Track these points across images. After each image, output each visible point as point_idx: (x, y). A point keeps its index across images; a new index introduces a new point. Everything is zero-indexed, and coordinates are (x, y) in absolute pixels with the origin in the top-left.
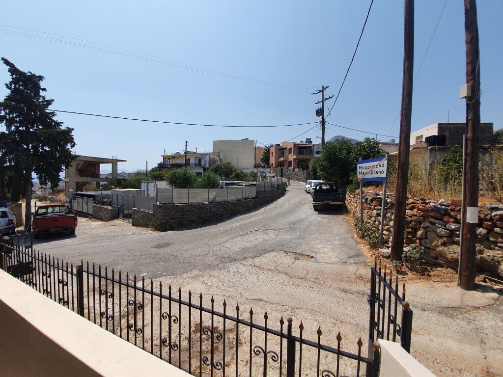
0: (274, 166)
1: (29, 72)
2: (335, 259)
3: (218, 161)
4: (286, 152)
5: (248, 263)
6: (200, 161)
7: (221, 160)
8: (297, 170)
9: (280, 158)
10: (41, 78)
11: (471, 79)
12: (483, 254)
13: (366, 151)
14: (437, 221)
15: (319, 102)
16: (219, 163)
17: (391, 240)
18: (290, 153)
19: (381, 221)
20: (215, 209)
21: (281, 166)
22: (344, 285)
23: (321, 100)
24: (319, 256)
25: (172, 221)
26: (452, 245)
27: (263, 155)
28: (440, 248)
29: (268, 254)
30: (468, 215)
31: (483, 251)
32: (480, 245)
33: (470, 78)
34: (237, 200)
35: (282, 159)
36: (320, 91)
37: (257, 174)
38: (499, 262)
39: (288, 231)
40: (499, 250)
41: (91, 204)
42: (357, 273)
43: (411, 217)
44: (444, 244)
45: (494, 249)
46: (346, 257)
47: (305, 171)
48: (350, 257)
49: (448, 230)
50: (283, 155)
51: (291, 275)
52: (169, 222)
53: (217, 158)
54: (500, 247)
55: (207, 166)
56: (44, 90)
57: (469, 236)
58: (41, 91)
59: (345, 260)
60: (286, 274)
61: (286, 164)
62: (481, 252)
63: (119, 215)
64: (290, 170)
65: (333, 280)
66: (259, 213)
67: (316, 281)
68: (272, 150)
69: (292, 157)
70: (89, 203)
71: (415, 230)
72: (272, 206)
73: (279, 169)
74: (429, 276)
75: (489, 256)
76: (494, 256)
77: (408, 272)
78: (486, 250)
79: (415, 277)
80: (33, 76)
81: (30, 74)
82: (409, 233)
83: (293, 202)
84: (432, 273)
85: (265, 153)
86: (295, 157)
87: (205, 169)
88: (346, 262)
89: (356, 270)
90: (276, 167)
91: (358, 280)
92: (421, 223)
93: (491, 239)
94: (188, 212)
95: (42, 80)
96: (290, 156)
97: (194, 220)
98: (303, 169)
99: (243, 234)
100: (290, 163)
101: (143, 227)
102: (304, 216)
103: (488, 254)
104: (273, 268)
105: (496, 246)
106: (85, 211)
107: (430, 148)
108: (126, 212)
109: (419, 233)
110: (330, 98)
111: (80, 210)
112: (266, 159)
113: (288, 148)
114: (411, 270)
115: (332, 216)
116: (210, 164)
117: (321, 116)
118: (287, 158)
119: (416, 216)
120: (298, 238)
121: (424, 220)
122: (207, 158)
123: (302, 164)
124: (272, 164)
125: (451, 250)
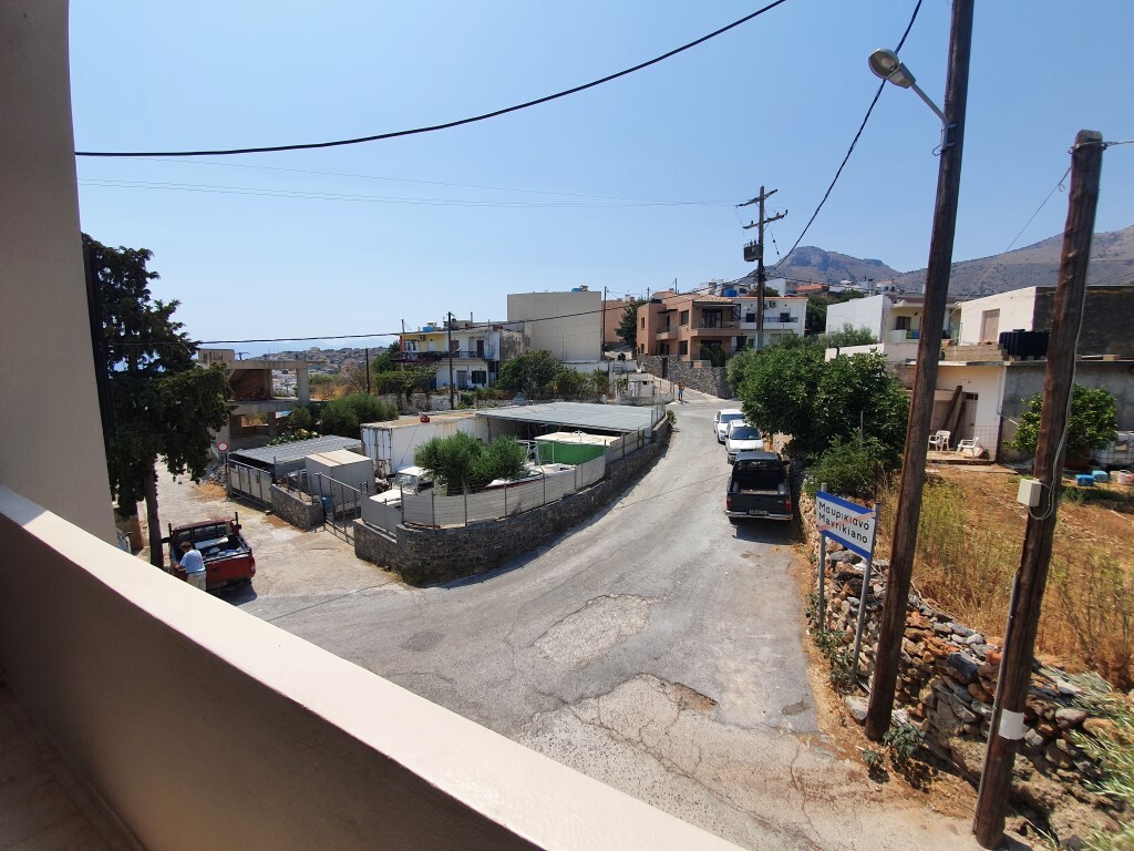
0: (646, 351)
1: (122, 248)
2: (757, 717)
3: (519, 343)
4: (675, 321)
5: (588, 715)
6: (480, 344)
7: (527, 341)
8: (698, 364)
9: (659, 332)
10: (145, 254)
11: (1044, 472)
12: (1027, 780)
13: (852, 386)
14: (956, 688)
15: (752, 225)
16: (521, 349)
17: (871, 677)
18: (683, 321)
19: (857, 630)
20: (519, 529)
21: (662, 353)
22: (765, 806)
23: (756, 221)
24: (727, 700)
25: (435, 563)
26: (977, 740)
27: (621, 324)
28: (955, 742)
29: (626, 686)
30: (1003, 722)
31: (1031, 774)
32: (1027, 761)
33: (1043, 468)
34: (566, 497)
35: (664, 336)
36: (755, 200)
37: (607, 374)
38: (1052, 806)
39: (668, 602)
40: (1058, 782)
41: (267, 483)
42: (794, 766)
43: (912, 657)
44: (964, 735)
45: (1050, 776)
46: (779, 708)
47: (718, 369)
48: (787, 711)
49: (974, 712)
50: (666, 326)
51: (668, 764)
52: (429, 564)
53: (517, 336)
54: (1061, 777)
55: (497, 357)
56: (154, 275)
57: (999, 759)
58: (148, 279)
59: (774, 721)
60: (660, 758)
61: (675, 348)
62: (1026, 776)
63: (325, 515)
64: (682, 364)
65: (747, 785)
66: (610, 523)
67: (714, 786)
68: (643, 312)
69: (688, 333)
70: (262, 480)
71: (917, 685)
72: (639, 492)
73: (658, 359)
74: (926, 791)
75: (1037, 790)
76: (1046, 793)
77: (890, 774)
78: (1036, 773)
79: (901, 790)
80: (130, 253)
81: (122, 252)
82: (905, 684)
83: (686, 479)
84: (933, 786)
85: (626, 319)
86: (695, 333)
87: (493, 366)
88: (777, 728)
89: (794, 754)
90: (652, 353)
91: (793, 790)
92: (928, 676)
93: (1048, 757)
94: (466, 543)
95: (148, 259)
96: (683, 329)
97: (478, 559)
98: (714, 365)
99: (578, 606)
100: (683, 346)
101: (379, 566)
102: (705, 544)
103: (1037, 786)
104: (634, 734)
105: (1055, 772)
106: (256, 493)
107: (1008, 363)
108: (340, 509)
109: (925, 693)
110: (779, 217)
111: (245, 489)
112: (629, 332)
113: (680, 310)
114: (896, 768)
115: (766, 546)
116: (503, 352)
117: (756, 262)
118: (677, 333)
119: (921, 657)
120: (688, 633)
121: (936, 671)
122: (496, 337)
123: (712, 351)
124: (643, 345)
125: (974, 753)
